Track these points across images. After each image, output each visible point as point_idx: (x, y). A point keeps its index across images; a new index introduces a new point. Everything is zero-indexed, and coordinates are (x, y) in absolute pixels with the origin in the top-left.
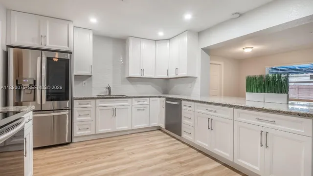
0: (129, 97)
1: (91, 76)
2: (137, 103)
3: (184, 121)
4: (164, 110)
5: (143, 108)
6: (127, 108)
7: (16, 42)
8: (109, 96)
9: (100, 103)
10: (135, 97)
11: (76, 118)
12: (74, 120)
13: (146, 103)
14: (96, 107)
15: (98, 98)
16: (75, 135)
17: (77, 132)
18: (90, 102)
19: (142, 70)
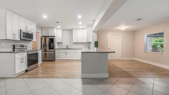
0: (71, 49)
2: (73, 51)
6: (70, 53)
7: (43, 35)
8: (67, 48)
10: (73, 49)
12: (56, 55)
14: (61, 51)
17: (56, 58)
19: (77, 40)
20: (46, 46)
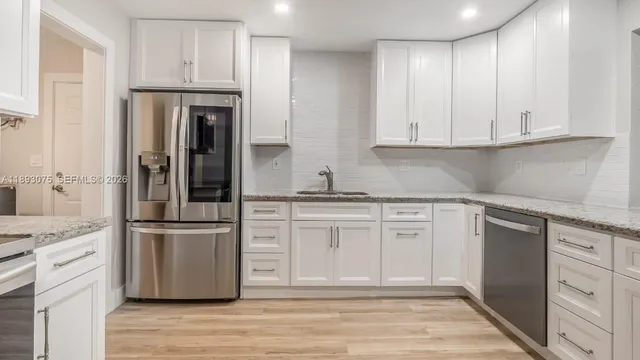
0: (374, 200)
1: (286, 146)
2: (394, 217)
3: (558, 296)
4: (478, 244)
5: (413, 232)
6: (368, 229)
8: (328, 194)
9: (301, 212)
10: (389, 200)
11: (249, 244)
12: (244, 248)
13: (420, 217)
14: (291, 220)
15: (296, 199)
16: (245, 282)
17: (249, 278)
18: (278, 207)
19: (413, 127)
20: (165, 170)
